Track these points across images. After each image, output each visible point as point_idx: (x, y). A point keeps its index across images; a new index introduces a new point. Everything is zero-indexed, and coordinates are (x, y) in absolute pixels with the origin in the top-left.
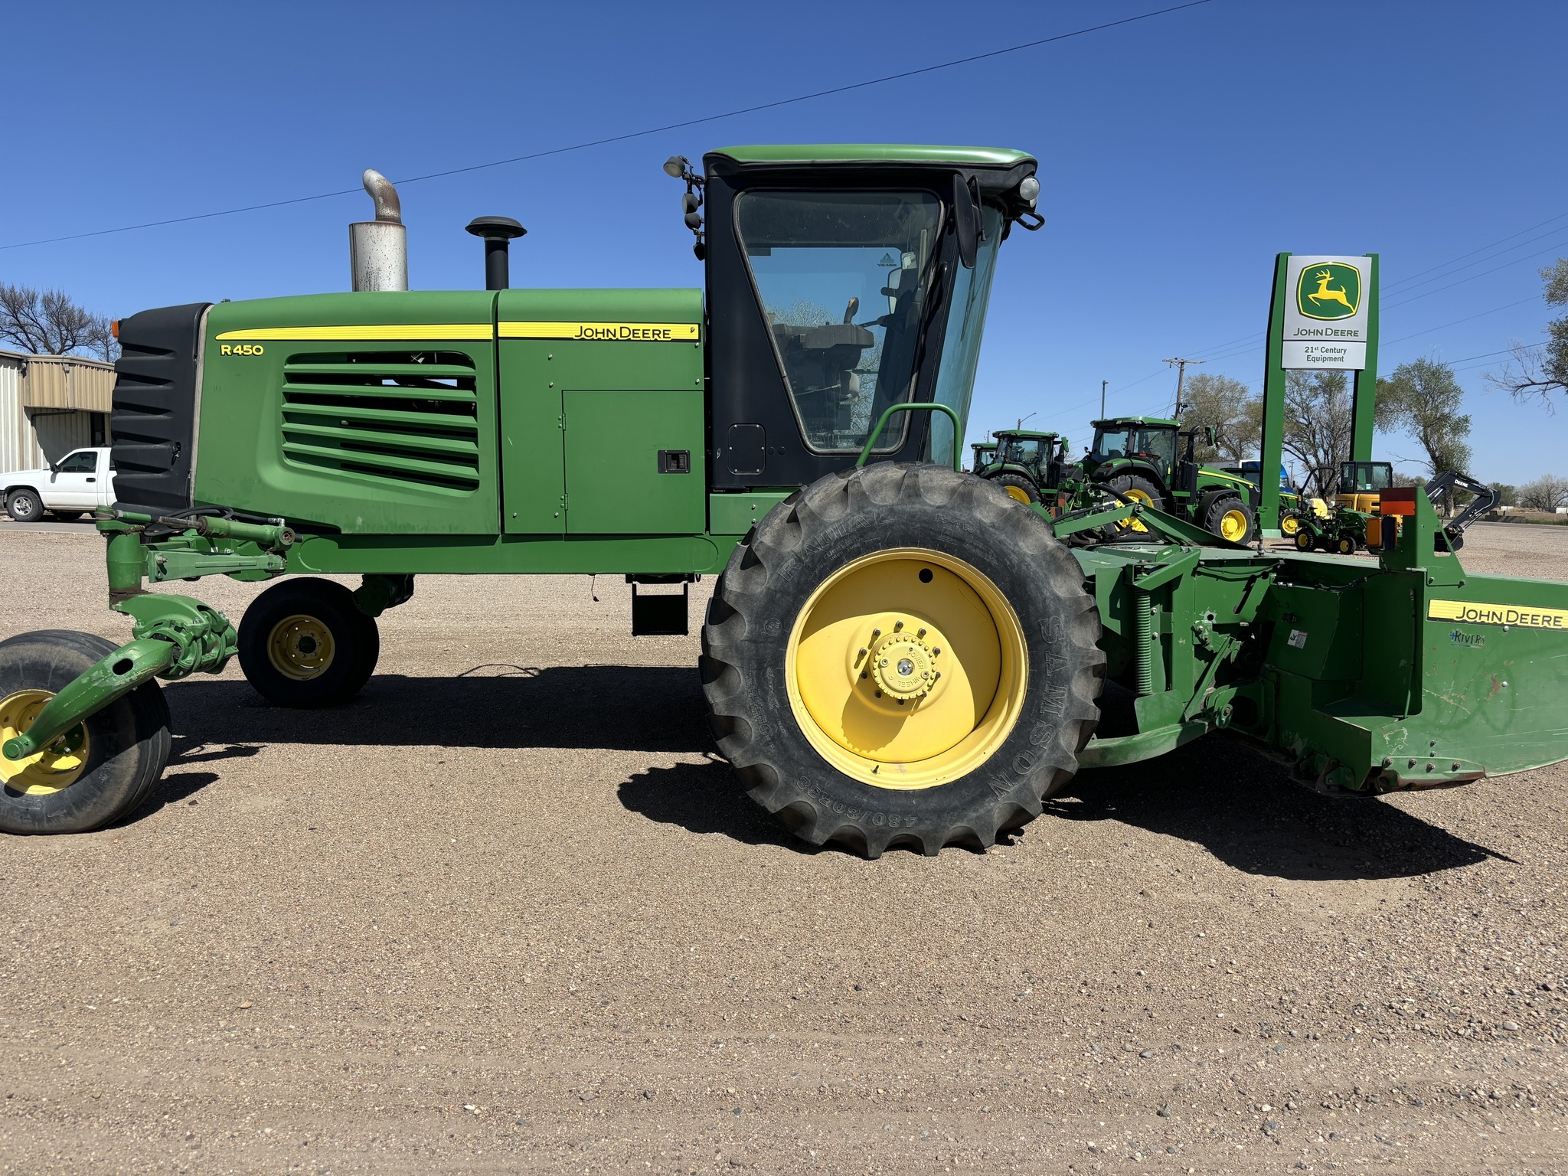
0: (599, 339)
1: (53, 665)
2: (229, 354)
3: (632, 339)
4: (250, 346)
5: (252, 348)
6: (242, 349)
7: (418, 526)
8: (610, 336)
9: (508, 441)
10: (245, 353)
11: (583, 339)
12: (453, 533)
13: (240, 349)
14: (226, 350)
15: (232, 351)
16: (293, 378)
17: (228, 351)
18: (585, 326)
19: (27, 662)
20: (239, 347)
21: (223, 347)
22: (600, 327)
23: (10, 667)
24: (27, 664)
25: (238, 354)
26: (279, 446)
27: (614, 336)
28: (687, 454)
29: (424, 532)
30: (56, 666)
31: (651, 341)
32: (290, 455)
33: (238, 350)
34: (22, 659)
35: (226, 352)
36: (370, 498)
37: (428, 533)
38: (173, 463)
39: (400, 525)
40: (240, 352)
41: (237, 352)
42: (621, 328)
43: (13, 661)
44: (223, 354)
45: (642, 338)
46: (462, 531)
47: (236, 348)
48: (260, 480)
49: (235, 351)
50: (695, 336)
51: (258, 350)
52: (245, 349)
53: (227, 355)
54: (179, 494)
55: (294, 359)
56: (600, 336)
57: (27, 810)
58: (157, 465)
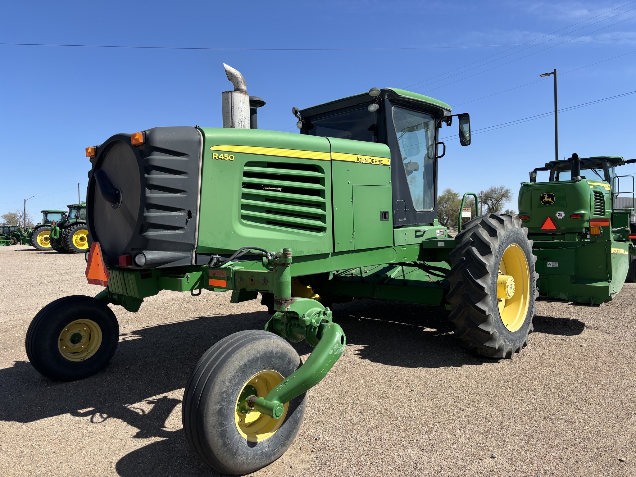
0: (363, 163)
1: (275, 352)
2: (217, 158)
3: (372, 163)
4: (228, 155)
5: (228, 156)
6: (224, 156)
7: (305, 251)
8: (366, 162)
9: (335, 208)
10: (225, 159)
11: (358, 162)
12: (318, 253)
13: (223, 156)
14: (215, 156)
15: (218, 157)
16: (246, 174)
17: (216, 157)
18: (359, 156)
19: (261, 353)
20: (222, 155)
21: (214, 154)
22: (363, 157)
23: (253, 359)
24: (262, 354)
25: (221, 159)
26: (239, 212)
27: (367, 162)
28: (388, 213)
29: (307, 254)
30: (276, 352)
31: (377, 164)
32: (244, 217)
33: (222, 156)
34: (258, 352)
35: (215, 157)
36: (285, 239)
37: (309, 254)
38: (186, 223)
39: (298, 252)
40: (223, 158)
41: (221, 158)
42: (369, 158)
43: (254, 355)
44: (214, 158)
45: (375, 163)
46: (321, 252)
47: (221, 156)
48: (235, 232)
49: (220, 157)
50: (389, 163)
51: (232, 157)
52: (225, 157)
53: (216, 159)
54: (190, 243)
55: (249, 164)
56: (363, 161)
57: (262, 452)
58: (177, 225)
